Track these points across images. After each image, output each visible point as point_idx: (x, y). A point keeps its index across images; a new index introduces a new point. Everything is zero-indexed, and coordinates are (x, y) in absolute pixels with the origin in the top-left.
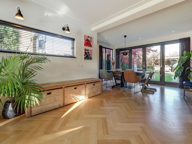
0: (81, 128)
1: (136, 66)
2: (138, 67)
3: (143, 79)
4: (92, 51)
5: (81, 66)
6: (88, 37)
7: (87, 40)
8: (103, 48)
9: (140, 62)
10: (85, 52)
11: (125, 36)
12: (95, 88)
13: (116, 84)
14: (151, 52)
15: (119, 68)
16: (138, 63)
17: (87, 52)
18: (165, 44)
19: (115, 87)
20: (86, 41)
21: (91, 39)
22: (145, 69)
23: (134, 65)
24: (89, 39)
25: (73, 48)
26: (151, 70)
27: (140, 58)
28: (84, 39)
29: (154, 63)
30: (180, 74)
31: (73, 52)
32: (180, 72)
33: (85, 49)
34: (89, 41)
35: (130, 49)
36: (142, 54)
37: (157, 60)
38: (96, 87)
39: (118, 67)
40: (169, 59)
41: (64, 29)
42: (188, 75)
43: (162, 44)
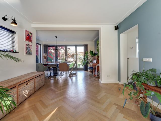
0: (57, 109)
4: (32, 46)
5: (23, 62)
6: (29, 32)
7: (28, 35)
10: (27, 47)
11: (56, 37)
12: (41, 80)
17: (28, 47)
20: (28, 37)
24: (30, 35)
25: (13, 42)
28: (26, 34)
31: (13, 46)
33: (27, 44)
34: (30, 37)
35: (56, 46)
40: (73, 54)
41: (4, 19)
42: (87, 63)
43: (76, 46)
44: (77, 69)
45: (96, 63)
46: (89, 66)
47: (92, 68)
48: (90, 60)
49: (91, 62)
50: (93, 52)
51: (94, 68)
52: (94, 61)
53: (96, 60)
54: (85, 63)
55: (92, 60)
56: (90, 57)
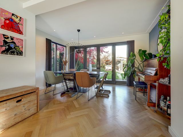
1: (91, 65)
2: (93, 67)
3: (98, 80)
4: (22, 40)
6: (13, 14)
7: (10, 20)
8: (52, 44)
9: (94, 62)
12: (22, 106)
13: (68, 89)
14: (104, 53)
15: (73, 68)
16: (93, 63)
17: (9, 40)
18: (116, 45)
19: (66, 93)
20: (8, 22)
21: (20, 20)
22: (99, 69)
23: (89, 65)
26: (103, 69)
27: (94, 58)
28: (2, 17)
29: (105, 63)
30: (129, 74)
32: (129, 72)
33: (4, 35)
34: (15, 24)
35: (85, 47)
36: (96, 54)
37: (107, 60)
38: (24, 104)
39: (72, 66)
42: (134, 74)
43: (114, 45)
44: (114, 82)
45: (156, 74)
46: (136, 79)
47: (143, 86)
48: (140, 68)
49: (142, 71)
50: (146, 51)
51: (149, 86)
52: (149, 71)
53: (155, 69)
54: (129, 73)
55: (144, 68)
56: (140, 62)
